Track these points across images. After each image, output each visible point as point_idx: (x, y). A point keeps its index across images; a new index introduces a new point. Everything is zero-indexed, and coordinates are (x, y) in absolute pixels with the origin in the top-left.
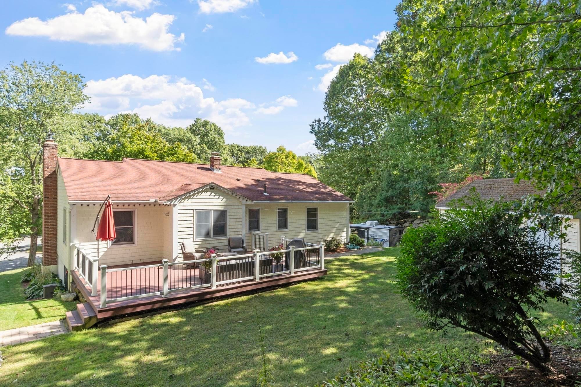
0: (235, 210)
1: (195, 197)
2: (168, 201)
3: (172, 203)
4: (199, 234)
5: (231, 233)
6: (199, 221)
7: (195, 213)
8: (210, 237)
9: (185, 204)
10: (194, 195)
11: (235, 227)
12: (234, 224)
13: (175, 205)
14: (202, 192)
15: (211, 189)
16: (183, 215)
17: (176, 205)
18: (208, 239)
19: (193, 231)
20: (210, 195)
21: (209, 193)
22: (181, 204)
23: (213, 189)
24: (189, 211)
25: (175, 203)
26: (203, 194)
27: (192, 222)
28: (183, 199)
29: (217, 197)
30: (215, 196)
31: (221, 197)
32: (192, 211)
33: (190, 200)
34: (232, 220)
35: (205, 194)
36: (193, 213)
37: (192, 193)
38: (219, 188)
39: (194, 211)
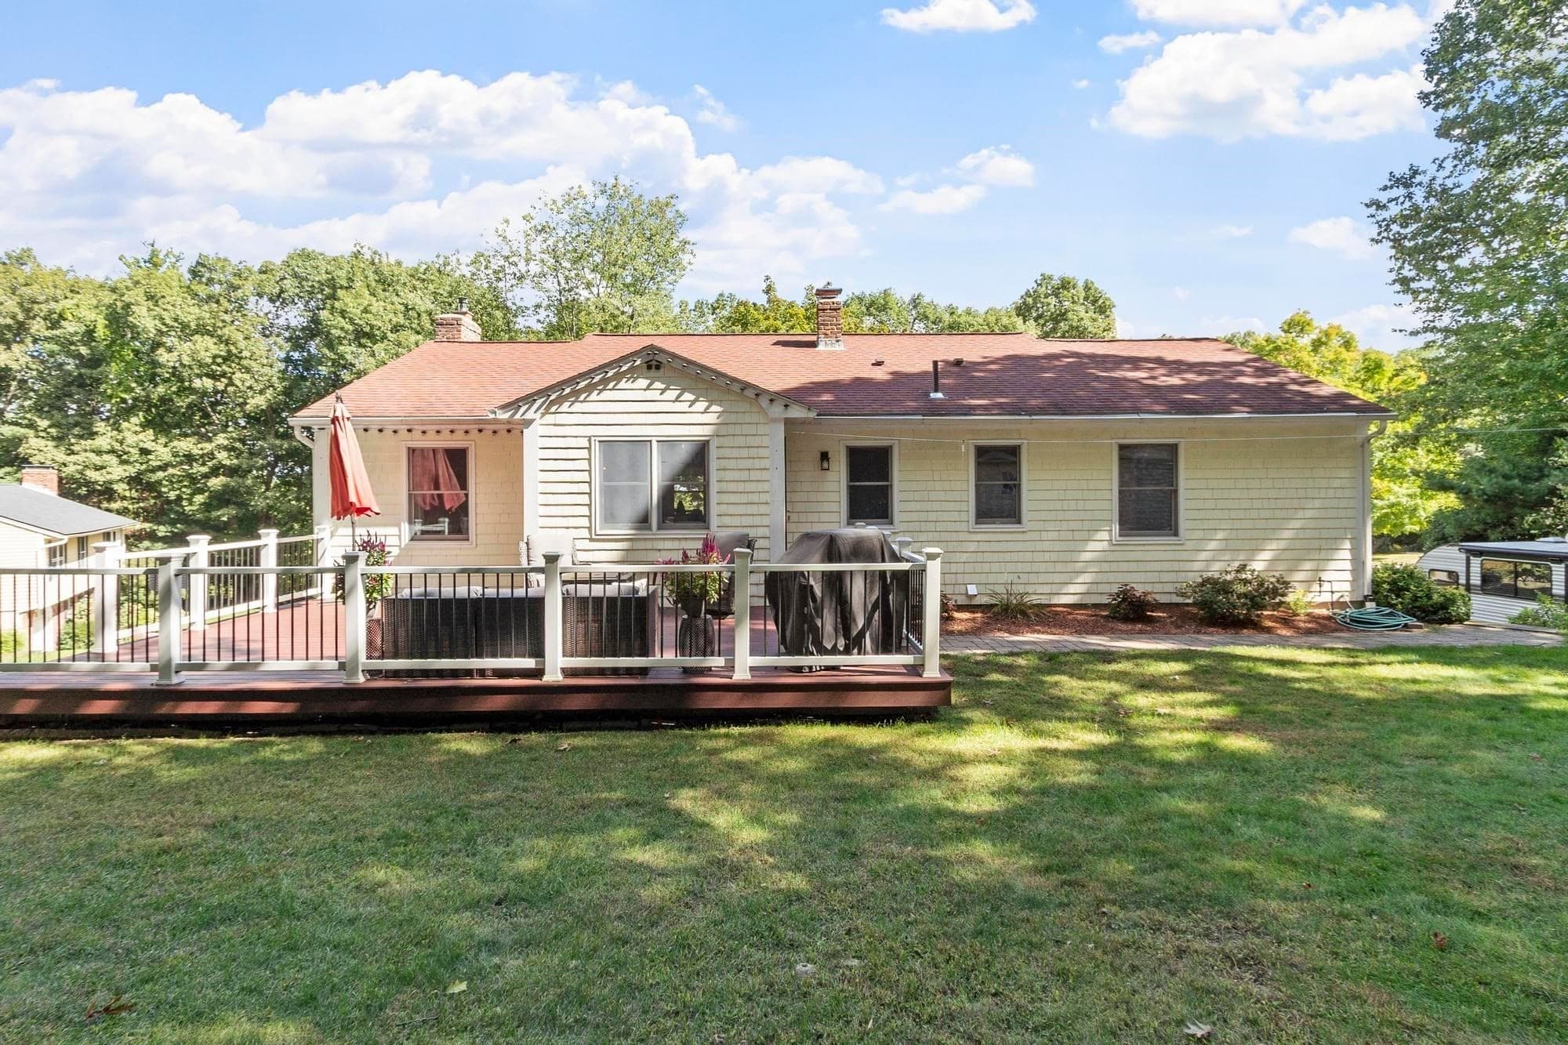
0: (741, 441)
1: (594, 396)
2: (505, 407)
3: (519, 416)
4: (610, 517)
5: (727, 520)
6: (607, 475)
7: (596, 448)
8: (650, 529)
9: (562, 419)
10: (590, 389)
11: (744, 498)
12: (741, 487)
13: (529, 423)
14: (618, 377)
15: (649, 367)
16: (554, 454)
17: (532, 421)
18: (646, 534)
19: (590, 506)
20: (648, 388)
21: (643, 383)
22: (549, 419)
23: (658, 367)
24: (573, 442)
25: (530, 415)
26: (622, 385)
27: (585, 476)
28: (552, 403)
29: (672, 394)
30: (663, 391)
31: (688, 396)
32: (584, 443)
33: (577, 407)
34: (729, 475)
35: (629, 385)
36: (589, 449)
37: (582, 384)
38: (677, 364)
39: (590, 441)
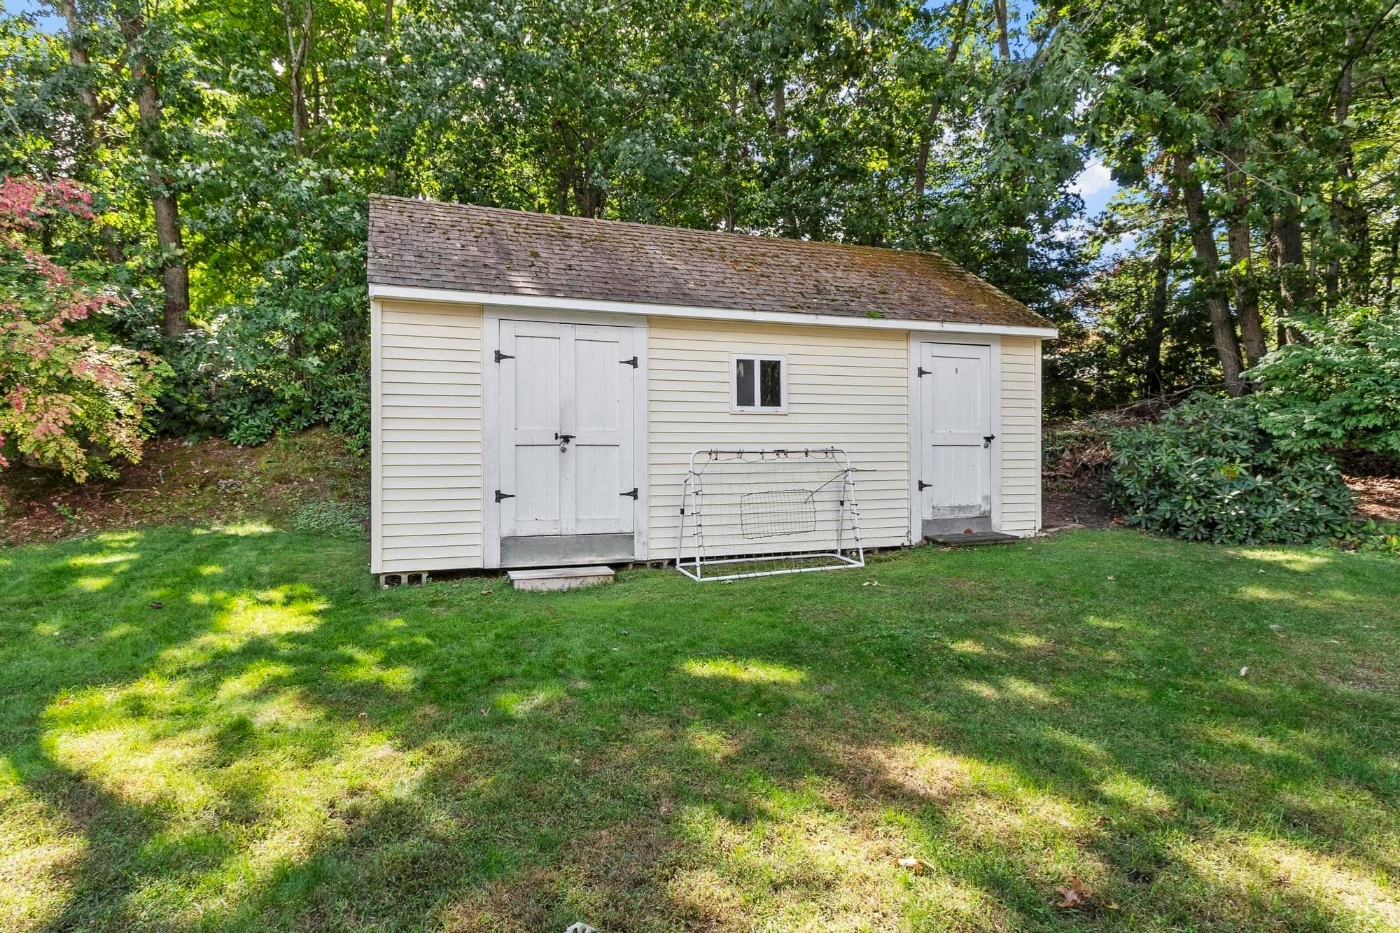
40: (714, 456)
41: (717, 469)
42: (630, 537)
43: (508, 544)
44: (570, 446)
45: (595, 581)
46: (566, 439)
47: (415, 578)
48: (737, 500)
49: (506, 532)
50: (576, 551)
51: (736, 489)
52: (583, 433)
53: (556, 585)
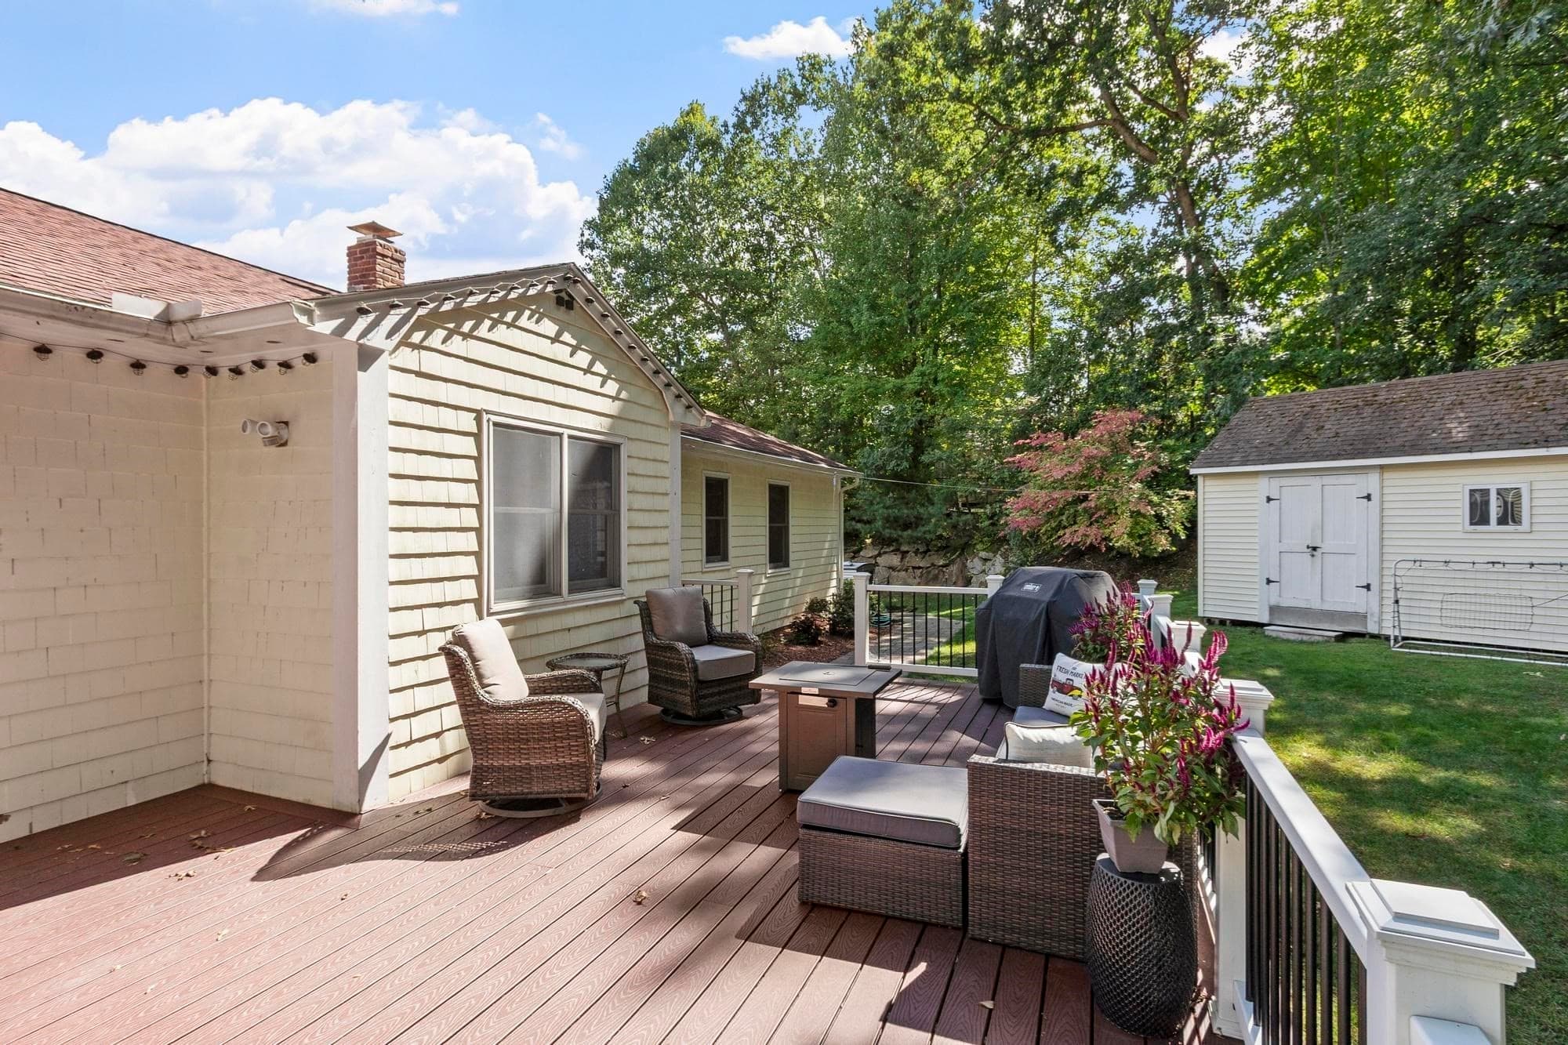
3: (352, 335)
4: (506, 575)
5: (635, 571)
6: (504, 495)
7: (489, 435)
8: (558, 592)
9: (431, 363)
10: (480, 313)
12: (646, 520)
13: (367, 357)
14: (522, 305)
15: (559, 302)
16: (416, 439)
17: (375, 355)
18: (548, 603)
19: (478, 555)
20: (556, 338)
21: (549, 327)
22: (407, 358)
23: (569, 306)
24: (448, 419)
25: (376, 339)
26: (524, 321)
27: (470, 494)
28: (419, 323)
29: (583, 359)
30: (572, 348)
31: (599, 367)
32: (467, 422)
33: (457, 345)
34: (638, 502)
35: (534, 325)
36: (478, 438)
37: (470, 301)
38: (594, 310)
39: (478, 420)
40: (1418, 564)
41: (1420, 573)
42: (1365, 617)
43: (1274, 610)
44: (1318, 553)
45: (1320, 639)
46: (1315, 549)
47: (1223, 622)
48: (1440, 598)
49: (1273, 602)
50: (1320, 621)
51: (1438, 590)
52: (1326, 546)
53: (1292, 637)
